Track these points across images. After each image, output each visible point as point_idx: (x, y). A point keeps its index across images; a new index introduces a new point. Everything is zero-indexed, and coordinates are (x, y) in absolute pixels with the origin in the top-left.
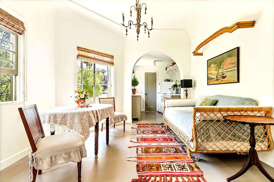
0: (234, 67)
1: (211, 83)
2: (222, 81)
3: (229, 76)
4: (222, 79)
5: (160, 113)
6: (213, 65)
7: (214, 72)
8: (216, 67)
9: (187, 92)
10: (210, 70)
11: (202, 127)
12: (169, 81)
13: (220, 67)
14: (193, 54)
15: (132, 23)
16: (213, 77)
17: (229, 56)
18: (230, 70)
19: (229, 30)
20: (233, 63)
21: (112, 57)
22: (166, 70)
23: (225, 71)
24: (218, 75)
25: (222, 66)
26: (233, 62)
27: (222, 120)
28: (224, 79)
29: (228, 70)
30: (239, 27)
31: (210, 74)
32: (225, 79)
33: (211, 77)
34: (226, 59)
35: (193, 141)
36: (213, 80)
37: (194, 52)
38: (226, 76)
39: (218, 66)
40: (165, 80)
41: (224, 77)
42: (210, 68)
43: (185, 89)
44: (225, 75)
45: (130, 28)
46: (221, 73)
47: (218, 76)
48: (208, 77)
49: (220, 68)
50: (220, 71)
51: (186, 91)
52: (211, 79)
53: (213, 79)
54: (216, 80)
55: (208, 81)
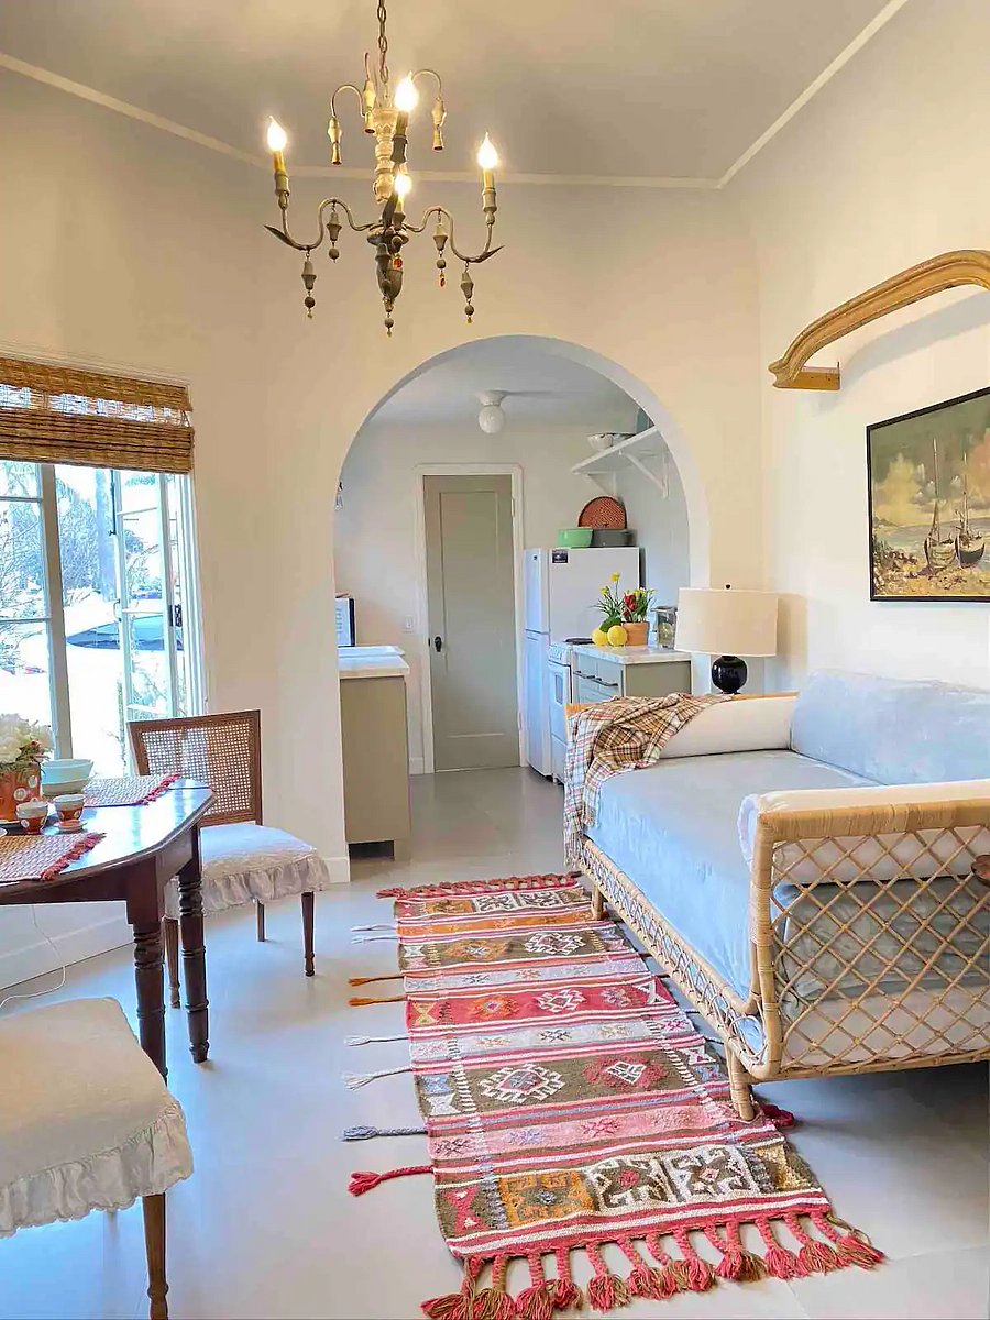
1: (894, 589)
2: (958, 580)
4: (958, 568)
5: (549, 778)
6: (901, 469)
7: (909, 515)
8: (924, 484)
10: (886, 499)
11: (809, 929)
13: (947, 485)
14: (774, 378)
15: (342, 221)
16: (907, 550)
21: (176, 396)
23: (973, 514)
24: (935, 537)
25: (956, 481)
27: (925, 879)
28: (967, 571)
31: (883, 521)
32: (975, 571)
33: (896, 548)
34: (981, 434)
35: (757, 1015)
36: (906, 569)
37: (779, 368)
38: (979, 554)
39: (931, 474)
41: (970, 559)
42: (885, 486)
44: (974, 547)
45: (334, 255)
46: (953, 525)
47: (937, 548)
48: (873, 546)
49: (944, 489)
50: (948, 515)
52: (895, 560)
53: (906, 561)
54: (923, 573)
55: (872, 576)
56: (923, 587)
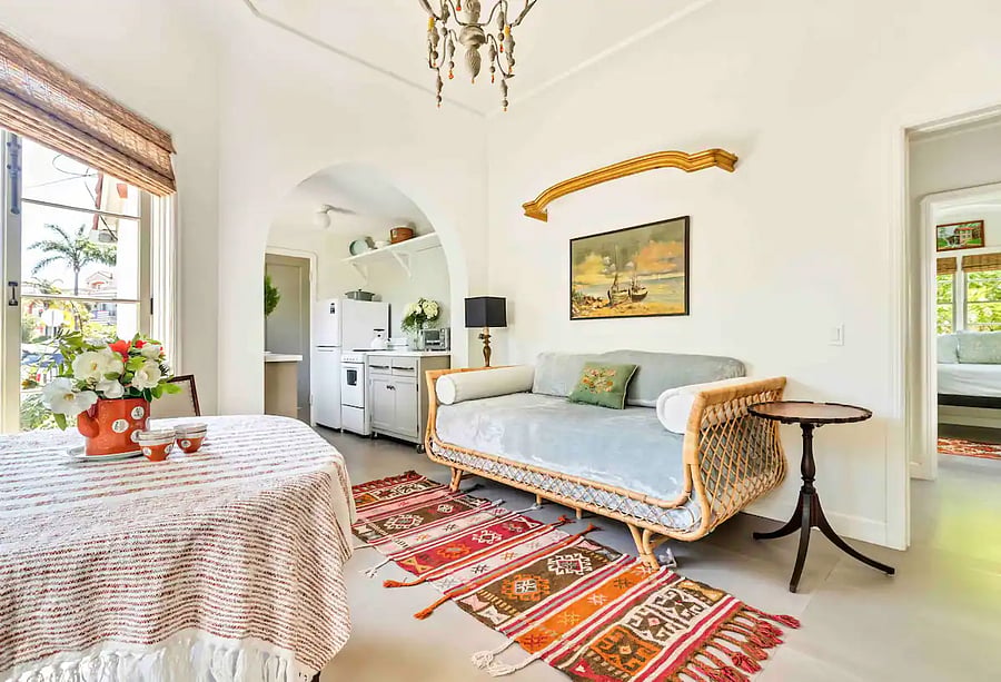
0: (675, 271)
1: (587, 314)
2: (630, 308)
3: (656, 296)
4: (630, 302)
6: (593, 258)
7: (597, 280)
8: (608, 265)
9: (487, 342)
10: (580, 272)
12: (367, 297)
13: (624, 266)
14: (523, 211)
17: (656, 238)
18: (660, 277)
19: (688, 163)
20: (670, 260)
22: (352, 253)
24: (615, 289)
25: (630, 264)
26: (670, 254)
28: (636, 304)
29: (654, 277)
30: (716, 162)
31: (580, 283)
32: (642, 303)
34: (647, 244)
35: (687, 505)
36: (595, 305)
37: (529, 206)
38: (644, 296)
39: (613, 261)
40: (350, 295)
41: (637, 298)
42: (581, 267)
43: (482, 330)
44: (640, 293)
47: (616, 294)
48: (572, 294)
49: (622, 267)
50: (625, 279)
51: (486, 338)
52: (588, 300)
53: (594, 300)
54: (607, 305)
55: (571, 308)
56: (607, 311)
